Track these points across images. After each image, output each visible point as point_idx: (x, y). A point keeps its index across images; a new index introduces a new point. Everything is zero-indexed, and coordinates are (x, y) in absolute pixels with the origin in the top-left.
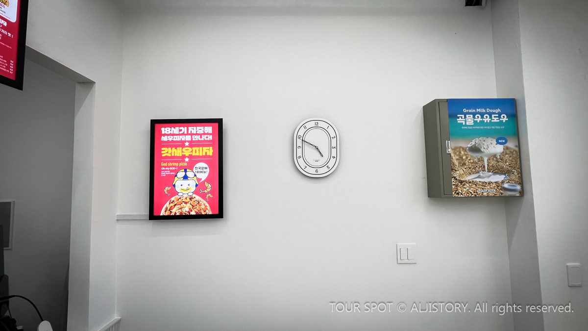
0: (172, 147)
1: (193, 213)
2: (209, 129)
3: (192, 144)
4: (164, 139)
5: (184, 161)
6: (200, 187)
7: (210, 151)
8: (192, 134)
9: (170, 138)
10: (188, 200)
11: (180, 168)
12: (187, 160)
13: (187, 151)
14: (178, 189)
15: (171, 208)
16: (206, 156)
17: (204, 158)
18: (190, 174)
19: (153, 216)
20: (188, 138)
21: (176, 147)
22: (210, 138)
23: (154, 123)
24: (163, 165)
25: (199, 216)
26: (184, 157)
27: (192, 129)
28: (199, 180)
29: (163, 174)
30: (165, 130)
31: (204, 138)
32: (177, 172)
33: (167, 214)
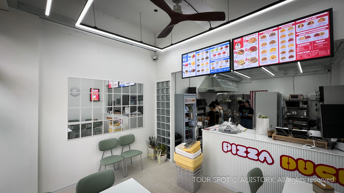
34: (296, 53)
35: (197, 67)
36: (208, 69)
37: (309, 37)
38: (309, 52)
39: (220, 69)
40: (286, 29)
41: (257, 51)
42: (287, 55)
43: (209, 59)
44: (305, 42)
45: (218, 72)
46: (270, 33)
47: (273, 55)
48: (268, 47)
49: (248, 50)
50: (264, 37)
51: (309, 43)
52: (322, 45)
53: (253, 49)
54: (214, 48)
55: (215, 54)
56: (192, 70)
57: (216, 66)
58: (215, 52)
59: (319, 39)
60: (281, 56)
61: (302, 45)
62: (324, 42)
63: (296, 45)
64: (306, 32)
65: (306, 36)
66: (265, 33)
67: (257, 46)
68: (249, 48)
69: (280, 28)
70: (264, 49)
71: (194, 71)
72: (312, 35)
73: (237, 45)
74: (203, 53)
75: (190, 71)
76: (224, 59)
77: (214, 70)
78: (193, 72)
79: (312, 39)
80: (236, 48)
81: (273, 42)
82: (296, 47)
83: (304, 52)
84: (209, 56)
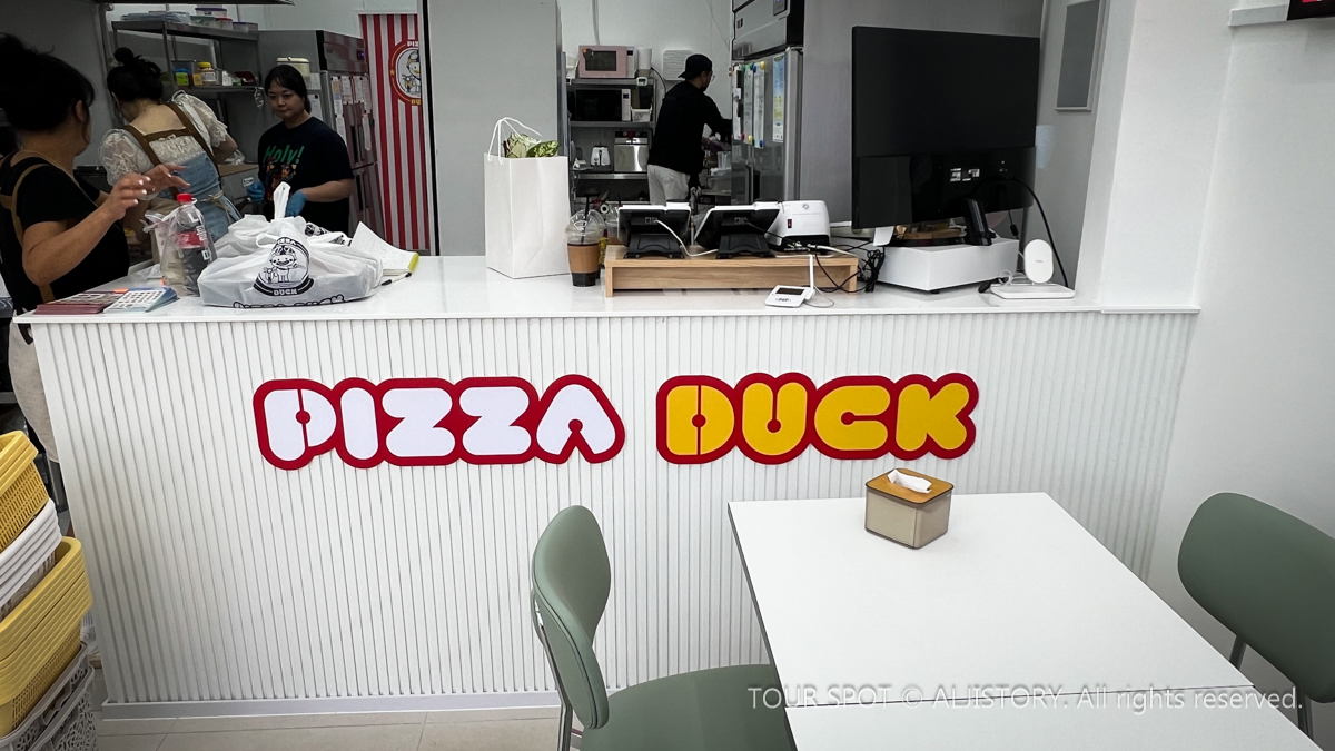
19: (1300, 5)
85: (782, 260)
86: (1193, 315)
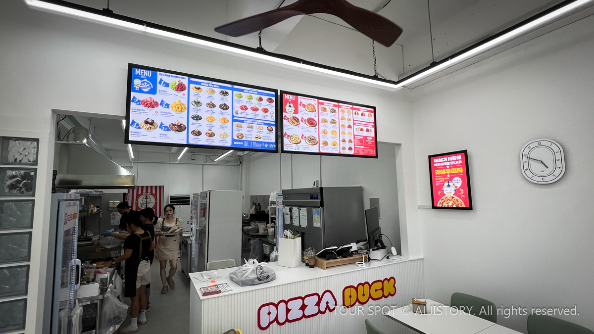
0: (440, 169)
1: (454, 206)
2: (459, 157)
3: (451, 167)
4: (436, 165)
5: (447, 177)
6: (457, 191)
7: (461, 170)
8: (450, 161)
9: (439, 165)
10: (451, 199)
11: (445, 181)
12: (448, 176)
13: (448, 171)
14: (445, 192)
15: (442, 203)
16: (459, 173)
17: (458, 175)
18: (451, 184)
19: (434, 207)
20: (448, 163)
21: (442, 169)
22: (460, 162)
23: (430, 157)
24: (436, 179)
25: (458, 208)
26: (447, 174)
27: (450, 158)
28: (456, 187)
29: (437, 184)
30: (436, 160)
31: (457, 162)
32: (444, 183)
33: (441, 206)
34: (354, 145)
35: (191, 120)
36: (227, 135)
37: (362, 130)
38: (363, 147)
39: (257, 142)
40: (346, 110)
41: (317, 127)
42: (347, 145)
43: (229, 111)
44: (360, 134)
45: (251, 147)
46: (331, 107)
47: (335, 140)
48: (329, 127)
49: (305, 121)
50: (324, 110)
51: (363, 137)
52: (371, 143)
53: (312, 122)
54: (242, 91)
55: (245, 104)
56: (174, 125)
57: (248, 133)
58: (244, 101)
59: (369, 135)
60: (342, 145)
61: (358, 137)
62: (372, 140)
63: (354, 135)
64: (360, 122)
65: (361, 127)
66: (326, 104)
67: (316, 119)
68: (306, 118)
69: (340, 106)
70: (325, 128)
71: (180, 128)
72: (365, 129)
73: (288, 104)
74: (214, 92)
75: (166, 127)
76: (265, 124)
77: (243, 141)
78: (177, 131)
79: (365, 133)
80: (287, 111)
81: (333, 122)
82: (354, 138)
83: (360, 147)
84: (229, 104)
85: (354, 257)
86: (423, 259)
